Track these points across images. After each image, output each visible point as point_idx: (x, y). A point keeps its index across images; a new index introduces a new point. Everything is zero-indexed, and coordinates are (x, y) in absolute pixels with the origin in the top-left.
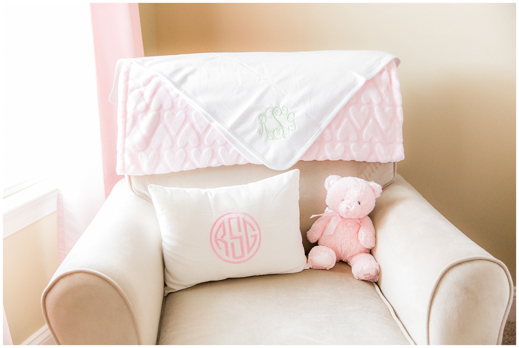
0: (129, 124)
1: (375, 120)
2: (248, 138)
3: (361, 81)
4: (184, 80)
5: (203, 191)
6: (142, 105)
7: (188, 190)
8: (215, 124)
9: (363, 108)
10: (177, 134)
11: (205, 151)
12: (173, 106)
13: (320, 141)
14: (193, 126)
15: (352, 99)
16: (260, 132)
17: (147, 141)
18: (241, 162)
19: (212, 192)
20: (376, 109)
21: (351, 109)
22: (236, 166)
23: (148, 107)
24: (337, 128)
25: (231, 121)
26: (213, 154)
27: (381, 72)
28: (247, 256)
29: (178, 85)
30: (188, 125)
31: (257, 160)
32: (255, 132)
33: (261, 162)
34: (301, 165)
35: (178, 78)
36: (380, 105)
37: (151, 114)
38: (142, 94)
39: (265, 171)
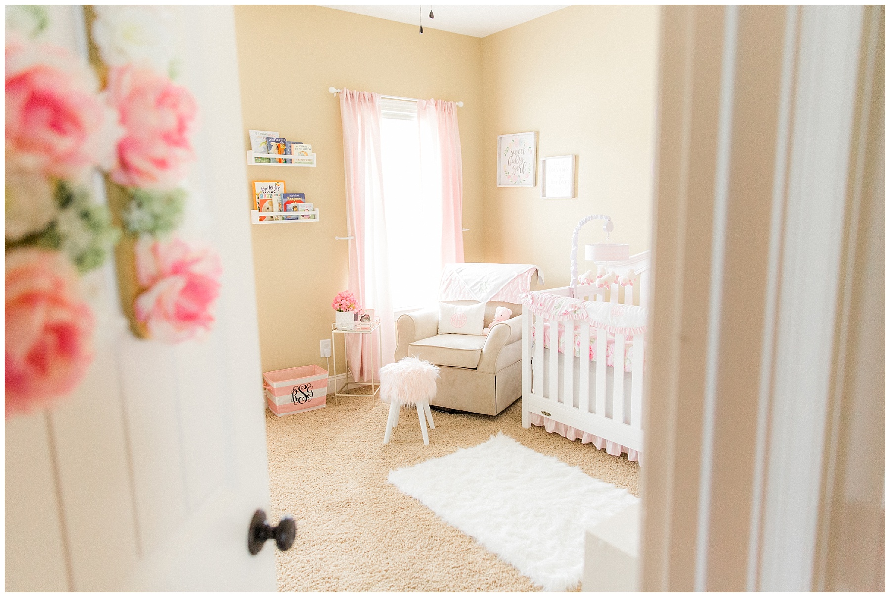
1: (519, 289)
2: (475, 292)
3: (516, 276)
5: (454, 306)
8: (467, 286)
9: (515, 284)
10: (455, 288)
11: (462, 295)
12: (455, 279)
13: (497, 295)
14: (460, 286)
15: (512, 280)
16: (479, 290)
17: (445, 290)
18: (472, 299)
19: (459, 307)
20: (520, 284)
21: (511, 284)
22: (470, 300)
23: (448, 279)
24: (505, 290)
25: (471, 286)
26: (464, 296)
27: (525, 272)
29: (458, 273)
30: (458, 285)
31: (477, 299)
32: (478, 290)
34: (489, 302)
35: (458, 271)
36: (522, 283)
37: (448, 281)
39: (478, 302)
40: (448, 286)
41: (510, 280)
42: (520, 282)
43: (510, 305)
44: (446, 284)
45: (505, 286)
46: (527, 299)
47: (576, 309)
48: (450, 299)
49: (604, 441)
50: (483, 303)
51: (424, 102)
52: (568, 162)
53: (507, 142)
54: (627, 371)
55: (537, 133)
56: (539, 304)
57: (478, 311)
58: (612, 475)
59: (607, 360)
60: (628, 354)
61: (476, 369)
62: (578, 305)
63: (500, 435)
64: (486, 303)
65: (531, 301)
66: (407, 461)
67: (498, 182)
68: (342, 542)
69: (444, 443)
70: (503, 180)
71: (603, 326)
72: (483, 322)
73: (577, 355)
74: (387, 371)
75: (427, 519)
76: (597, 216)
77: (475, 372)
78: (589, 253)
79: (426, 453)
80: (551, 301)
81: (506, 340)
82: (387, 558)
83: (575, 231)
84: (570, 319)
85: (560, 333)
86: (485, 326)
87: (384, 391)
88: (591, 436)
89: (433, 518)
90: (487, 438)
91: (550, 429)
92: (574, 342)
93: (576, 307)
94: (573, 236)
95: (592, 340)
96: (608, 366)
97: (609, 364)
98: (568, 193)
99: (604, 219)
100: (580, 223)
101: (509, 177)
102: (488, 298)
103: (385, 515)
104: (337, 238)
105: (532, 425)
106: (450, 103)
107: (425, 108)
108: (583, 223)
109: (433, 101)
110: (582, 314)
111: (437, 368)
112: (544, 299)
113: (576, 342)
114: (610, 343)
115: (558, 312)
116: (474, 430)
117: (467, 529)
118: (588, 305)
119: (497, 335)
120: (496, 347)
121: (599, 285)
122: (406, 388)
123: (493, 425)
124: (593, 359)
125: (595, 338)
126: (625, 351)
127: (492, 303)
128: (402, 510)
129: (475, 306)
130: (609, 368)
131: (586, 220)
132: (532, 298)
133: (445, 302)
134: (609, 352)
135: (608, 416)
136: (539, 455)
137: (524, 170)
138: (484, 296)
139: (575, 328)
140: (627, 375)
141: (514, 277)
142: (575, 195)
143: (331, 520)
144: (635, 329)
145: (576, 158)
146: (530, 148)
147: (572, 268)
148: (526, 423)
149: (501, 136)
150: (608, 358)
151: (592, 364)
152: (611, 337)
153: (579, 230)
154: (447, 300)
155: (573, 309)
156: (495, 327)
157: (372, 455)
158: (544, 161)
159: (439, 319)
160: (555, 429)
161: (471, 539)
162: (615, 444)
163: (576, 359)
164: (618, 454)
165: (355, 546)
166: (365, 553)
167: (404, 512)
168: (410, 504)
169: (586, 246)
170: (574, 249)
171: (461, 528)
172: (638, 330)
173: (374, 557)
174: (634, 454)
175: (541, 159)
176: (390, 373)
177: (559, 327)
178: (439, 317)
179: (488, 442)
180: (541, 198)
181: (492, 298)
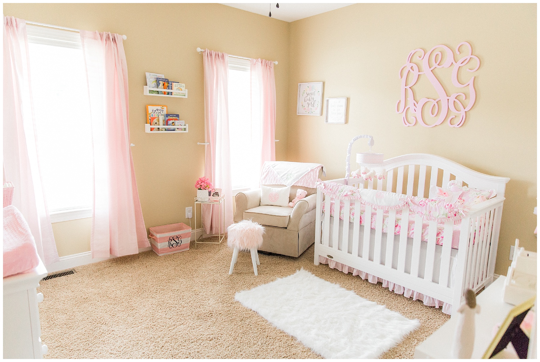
0: (262, 174)
2: (284, 180)
4: (275, 166)
5: (271, 188)
6: (266, 171)
7: (268, 187)
8: (278, 176)
9: (309, 176)
10: (271, 177)
11: (275, 181)
12: (271, 171)
13: (298, 182)
14: (274, 176)
16: (286, 179)
17: (265, 178)
18: (282, 184)
19: (274, 189)
20: (312, 176)
21: (306, 176)
23: (267, 171)
25: (281, 176)
26: (277, 182)
27: (316, 168)
28: (275, 201)
29: (273, 167)
30: (273, 175)
32: (285, 179)
33: (285, 185)
35: (273, 166)
36: (313, 175)
37: (267, 172)
38: (266, 169)
39: (286, 186)
40: (266, 176)
41: (306, 173)
42: (312, 175)
43: (306, 188)
44: (265, 174)
45: (303, 177)
46: (321, 186)
47: (353, 193)
48: (268, 183)
49: (367, 274)
50: (289, 187)
51: (255, 60)
52: (343, 101)
53: (304, 88)
54: (384, 232)
55: (324, 83)
56: (329, 189)
57: (285, 191)
58: (373, 296)
59: (371, 225)
60: (385, 222)
61: (286, 228)
62: (354, 191)
63: (302, 269)
64: (291, 187)
65: (324, 187)
66: (245, 286)
67: (297, 112)
68: (210, 340)
69: (267, 274)
70: (301, 111)
71: (371, 204)
72: (289, 199)
73: (352, 221)
74: (232, 229)
75: (263, 325)
76: (364, 136)
77: (285, 230)
78: (359, 158)
79: (257, 281)
80: (337, 188)
81: (305, 210)
82: (241, 351)
83: (349, 144)
84: (349, 199)
85: (341, 208)
86: (290, 201)
87: (230, 241)
88: (359, 271)
89: (267, 324)
90: (294, 272)
91: (332, 266)
92: (350, 213)
93: (352, 192)
94: (348, 148)
95: (362, 212)
96: (371, 228)
97: (372, 227)
98: (343, 120)
99: (369, 138)
100: (353, 139)
101: (305, 109)
102: (292, 184)
103: (236, 322)
104: (198, 143)
105: (320, 264)
106: (270, 62)
107: (255, 64)
108: (355, 140)
109: (260, 60)
110: (356, 196)
111: (263, 228)
112: (332, 187)
113: (351, 213)
114: (373, 214)
115: (341, 195)
116: (285, 266)
117: (290, 331)
118: (361, 191)
119: (300, 207)
120: (299, 214)
121: (365, 179)
122: (245, 240)
123: (296, 264)
124: (362, 224)
125: (364, 211)
126: (383, 220)
127: (294, 187)
128: (246, 319)
129: (284, 188)
130: (373, 230)
131: (357, 137)
132: (324, 185)
133: (265, 185)
134: (373, 220)
135: (371, 259)
136: (328, 283)
137: (314, 105)
138: (289, 182)
139: (351, 204)
140: (384, 234)
141: (309, 171)
142: (346, 122)
143: (201, 325)
144: (391, 207)
145: (348, 100)
146: (319, 92)
147: (347, 167)
148: (316, 262)
149: (300, 84)
150: (372, 224)
151: (361, 227)
152: (374, 211)
153: (352, 144)
154: (266, 184)
155: (351, 193)
156: (297, 202)
157: (222, 282)
158: (328, 101)
159: (261, 196)
160: (335, 267)
161: (293, 338)
162: (374, 276)
163: (351, 223)
164: (376, 283)
165: (219, 343)
166: (226, 348)
167: (248, 320)
168: (251, 315)
169: (357, 154)
170: (349, 155)
171: (286, 331)
172: (393, 207)
173: (232, 350)
174: (386, 283)
175: (325, 99)
176: (235, 230)
177: (340, 204)
178: (261, 194)
179: (295, 274)
180: (325, 123)
181: (294, 184)
